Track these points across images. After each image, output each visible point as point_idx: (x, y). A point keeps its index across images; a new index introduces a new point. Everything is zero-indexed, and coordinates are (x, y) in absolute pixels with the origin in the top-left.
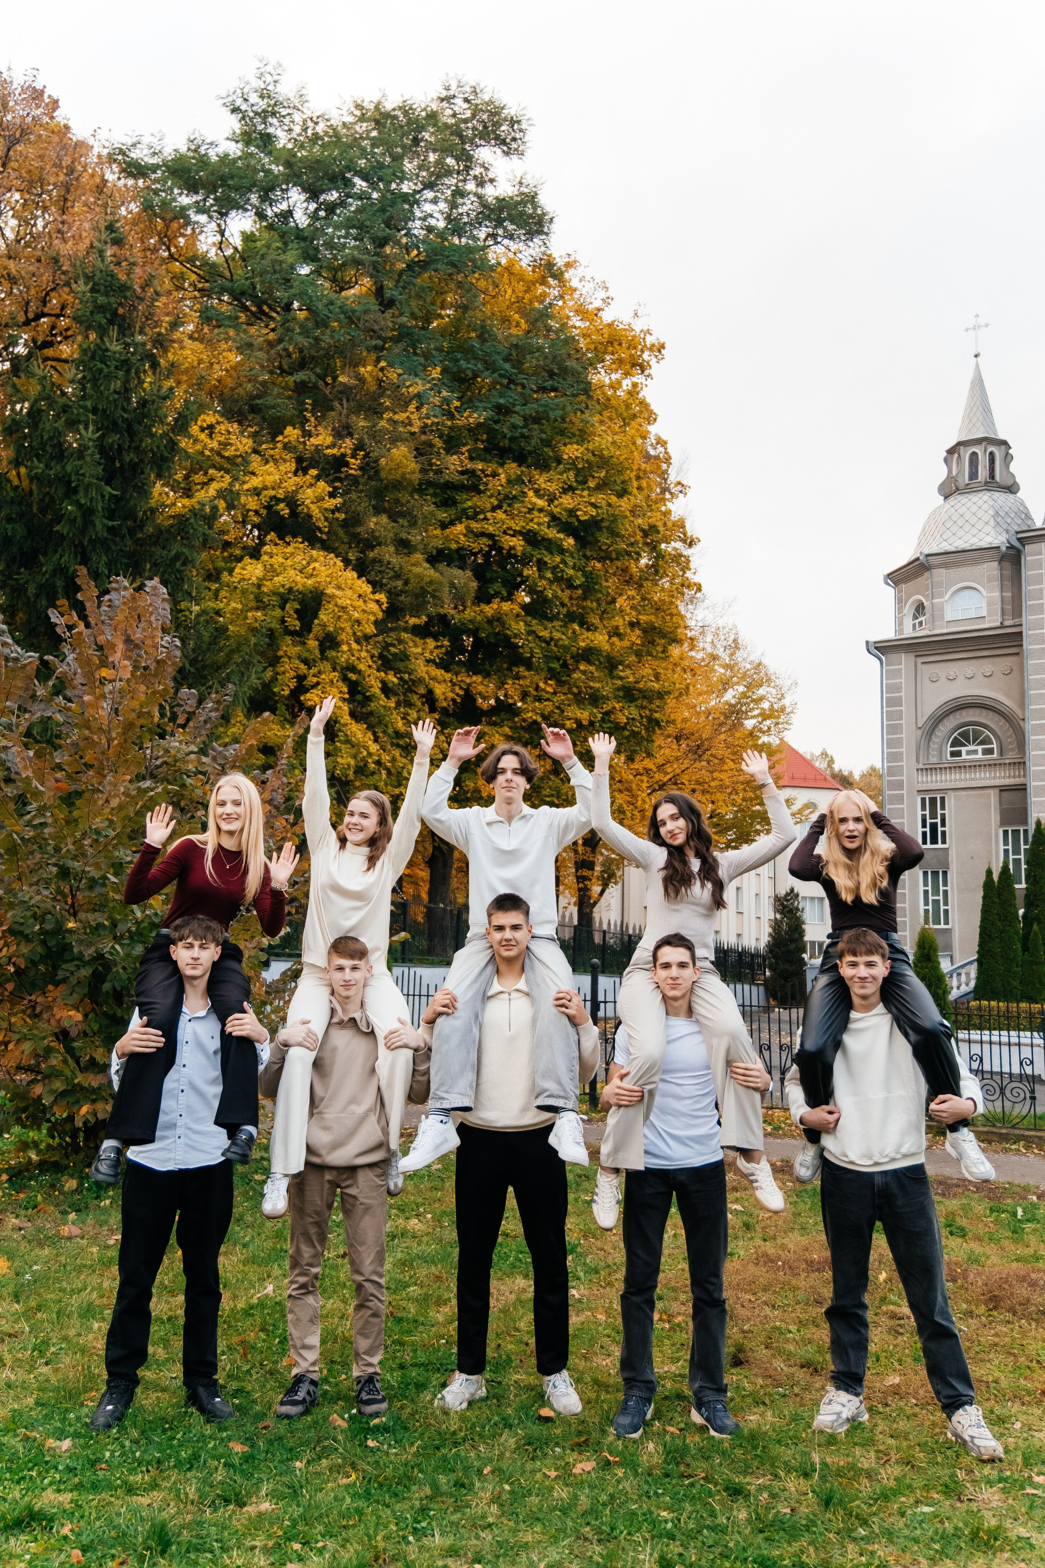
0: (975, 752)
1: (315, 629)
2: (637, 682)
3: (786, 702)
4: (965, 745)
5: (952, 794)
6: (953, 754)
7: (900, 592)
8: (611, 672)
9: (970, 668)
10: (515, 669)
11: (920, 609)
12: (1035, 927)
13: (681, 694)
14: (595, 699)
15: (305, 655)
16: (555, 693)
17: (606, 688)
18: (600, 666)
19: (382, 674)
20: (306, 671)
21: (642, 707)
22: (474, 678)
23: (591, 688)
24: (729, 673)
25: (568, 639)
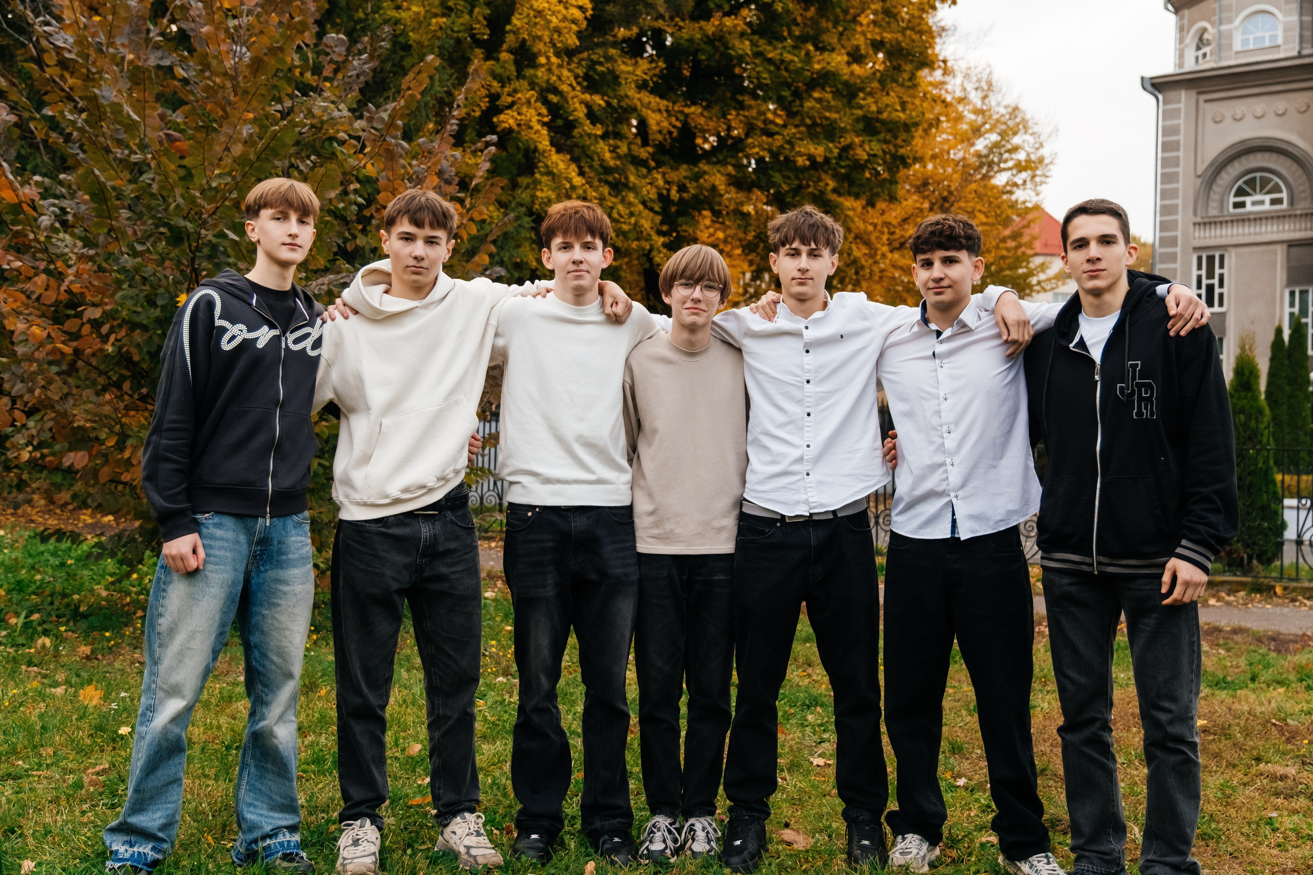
0: (1262, 202)
1: (510, 39)
2: (880, 112)
3: (1044, 152)
4: (1248, 194)
5: (1233, 251)
6: (1237, 205)
7: (1182, 18)
8: (850, 102)
9: (1259, 106)
10: (740, 98)
11: (1201, 43)
13: (931, 126)
14: (830, 132)
15: (499, 71)
16: (785, 126)
17: (844, 119)
18: (837, 94)
19: (587, 97)
20: (499, 90)
21: (886, 142)
22: (693, 109)
23: (827, 119)
24: (980, 119)
25: (801, 61)
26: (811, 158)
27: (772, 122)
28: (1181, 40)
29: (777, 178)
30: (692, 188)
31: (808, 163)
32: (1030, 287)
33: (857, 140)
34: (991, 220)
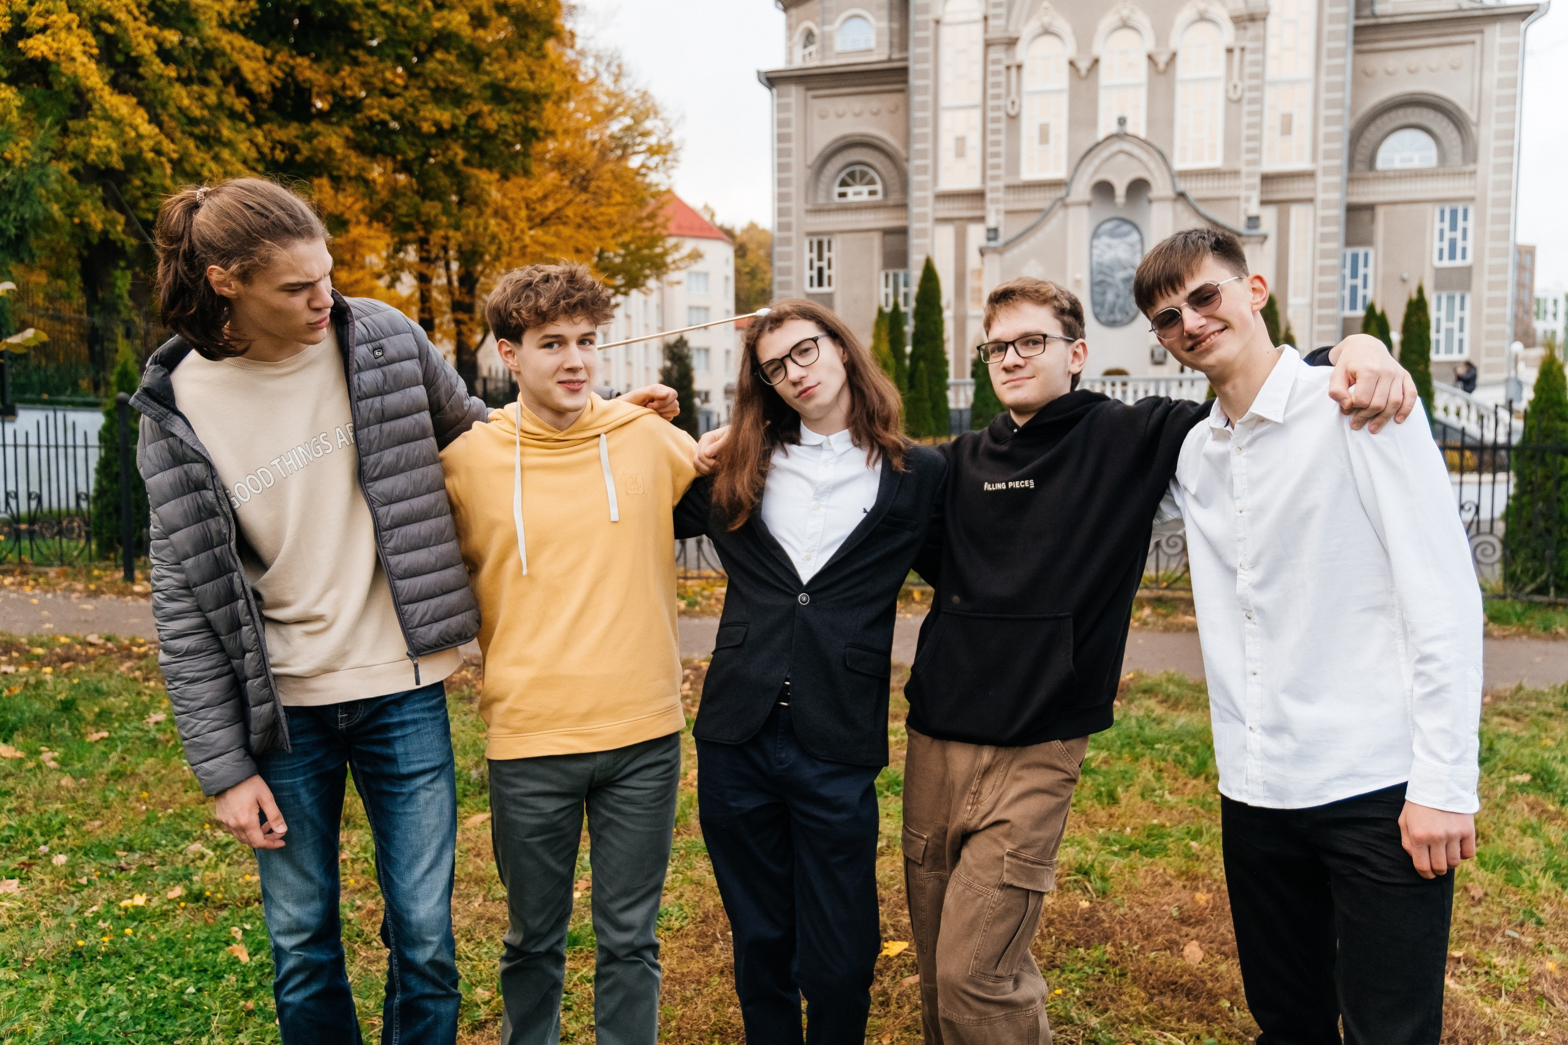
0: (861, 193)
2: (507, 80)
3: (674, 137)
4: (850, 185)
5: (839, 237)
6: (840, 195)
7: (789, 17)
8: (475, 67)
9: (856, 104)
10: (353, 52)
11: (809, 37)
12: (922, 365)
13: (560, 99)
14: (456, 97)
16: (406, 87)
17: (470, 85)
18: (461, 56)
19: (155, 30)
20: (25, 8)
21: (516, 112)
22: (299, 60)
23: (452, 83)
24: (613, 101)
25: (419, 16)
26: (437, 124)
27: (392, 82)
28: (790, 38)
29: (401, 142)
30: (305, 150)
31: (433, 129)
32: (665, 265)
33: (486, 109)
34: (628, 200)
